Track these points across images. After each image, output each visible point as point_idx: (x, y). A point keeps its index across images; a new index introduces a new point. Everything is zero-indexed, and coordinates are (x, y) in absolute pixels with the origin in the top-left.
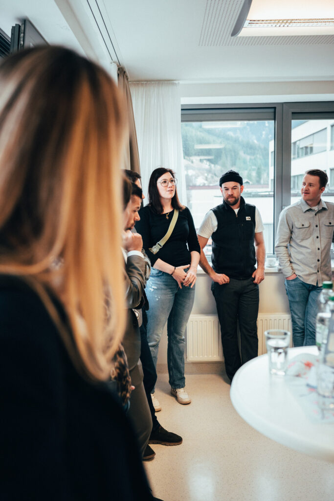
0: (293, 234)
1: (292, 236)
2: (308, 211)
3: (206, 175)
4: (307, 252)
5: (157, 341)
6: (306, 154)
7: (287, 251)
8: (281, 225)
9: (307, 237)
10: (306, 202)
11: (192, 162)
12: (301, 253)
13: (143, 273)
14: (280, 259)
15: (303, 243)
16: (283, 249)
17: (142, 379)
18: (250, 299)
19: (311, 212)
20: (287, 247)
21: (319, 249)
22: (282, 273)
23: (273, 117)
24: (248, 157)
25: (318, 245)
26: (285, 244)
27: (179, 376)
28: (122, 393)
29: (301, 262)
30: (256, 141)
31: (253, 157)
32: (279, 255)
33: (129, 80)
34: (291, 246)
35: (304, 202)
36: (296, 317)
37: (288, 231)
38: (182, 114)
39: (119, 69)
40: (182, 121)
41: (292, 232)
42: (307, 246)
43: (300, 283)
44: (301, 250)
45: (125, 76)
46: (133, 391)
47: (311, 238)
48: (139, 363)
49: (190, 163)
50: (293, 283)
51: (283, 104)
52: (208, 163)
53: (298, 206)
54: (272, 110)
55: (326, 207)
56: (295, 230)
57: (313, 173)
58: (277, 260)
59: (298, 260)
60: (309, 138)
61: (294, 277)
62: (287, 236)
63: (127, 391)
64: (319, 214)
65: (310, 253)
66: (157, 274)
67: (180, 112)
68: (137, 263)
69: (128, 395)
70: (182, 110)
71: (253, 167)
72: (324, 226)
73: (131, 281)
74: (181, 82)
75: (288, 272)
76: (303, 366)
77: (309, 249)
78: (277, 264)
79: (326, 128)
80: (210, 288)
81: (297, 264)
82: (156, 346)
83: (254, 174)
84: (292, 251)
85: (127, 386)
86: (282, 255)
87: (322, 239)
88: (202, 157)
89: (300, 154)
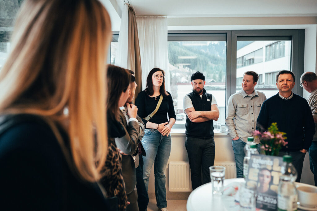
0: (237, 111)
1: (237, 113)
2: (246, 97)
3: (187, 76)
4: (246, 123)
5: (147, 176)
6: (250, 64)
7: (233, 122)
8: (229, 106)
9: (246, 113)
10: (245, 91)
11: (179, 68)
12: (242, 123)
13: (138, 132)
14: (229, 127)
15: (243, 117)
16: (231, 121)
17: (137, 199)
18: (209, 152)
19: (248, 98)
20: (233, 120)
21: (253, 121)
22: (230, 136)
23: (225, 39)
24: (214, 66)
25: (252, 119)
26: (232, 118)
27: (162, 199)
28: (121, 205)
29: (242, 129)
30: (219, 56)
31: (216, 66)
32: (228, 125)
33: (136, 15)
34: (235, 119)
35: (244, 92)
36: (239, 164)
37: (234, 109)
38: (168, 37)
39: (129, 8)
40: (168, 41)
41: (236, 110)
42: (246, 119)
43: (241, 142)
44: (242, 122)
45: (133, 13)
46: (129, 205)
47: (248, 114)
48: (135, 189)
49: (177, 68)
50: (237, 142)
51: (231, 31)
52: (188, 69)
53: (240, 94)
54: (225, 35)
55: (258, 95)
56: (238, 109)
57: (249, 73)
58: (227, 128)
59: (240, 128)
60: (252, 54)
61: (237, 138)
62: (233, 113)
63: (124, 204)
64: (253, 99)
65: (247, 124)
66: (147, 133)
67: (167, 35)
68: (135, 126)
69: (125, 207)
70: (168, 34)
71: (217, 72)
72: (256, 107)
73: (131, 137)
74: (168, 17)
75: (234, 135)
76: (234, 189)
77: (247, 121)
78: (227, 130)
79: (262, 48)
80: (184, 145)
81: (239, 130)
82: (147, 180)
83: (217, 76)
84: (237, 122)
85: (125, 201)
86: (230, 124)
87: (255, 115)
88: (185, 64)
89: (246, 64)
